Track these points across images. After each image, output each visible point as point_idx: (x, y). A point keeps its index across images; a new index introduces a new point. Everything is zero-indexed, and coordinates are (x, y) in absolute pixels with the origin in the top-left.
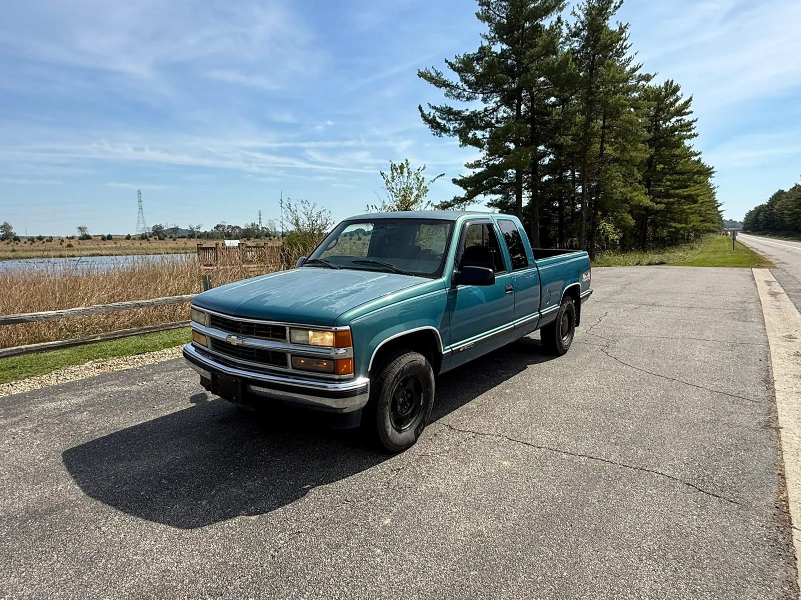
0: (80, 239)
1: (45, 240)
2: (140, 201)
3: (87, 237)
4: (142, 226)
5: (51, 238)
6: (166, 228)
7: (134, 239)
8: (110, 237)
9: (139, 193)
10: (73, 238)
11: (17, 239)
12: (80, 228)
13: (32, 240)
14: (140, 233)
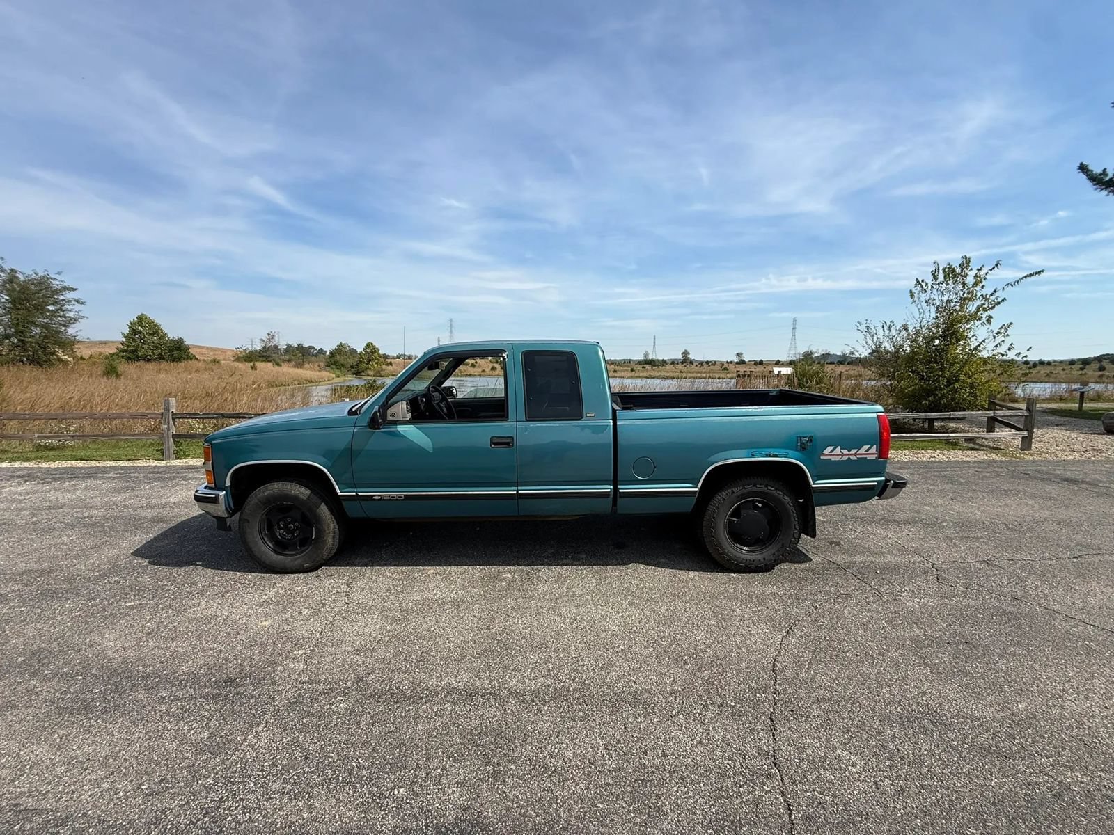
0: (737, 363)
1: (710, 364)
2: (794, 328)
3: (742, 362)
4: (793, 352)
5: (715, 362)
6: (816, 355)
7: (783, 364)
8: (761, 362)
9: (795, 320)
10: (731, 362)
11: (692, 363)
12: (738, 354)
13: (701, 363)
14: (790, 359)
